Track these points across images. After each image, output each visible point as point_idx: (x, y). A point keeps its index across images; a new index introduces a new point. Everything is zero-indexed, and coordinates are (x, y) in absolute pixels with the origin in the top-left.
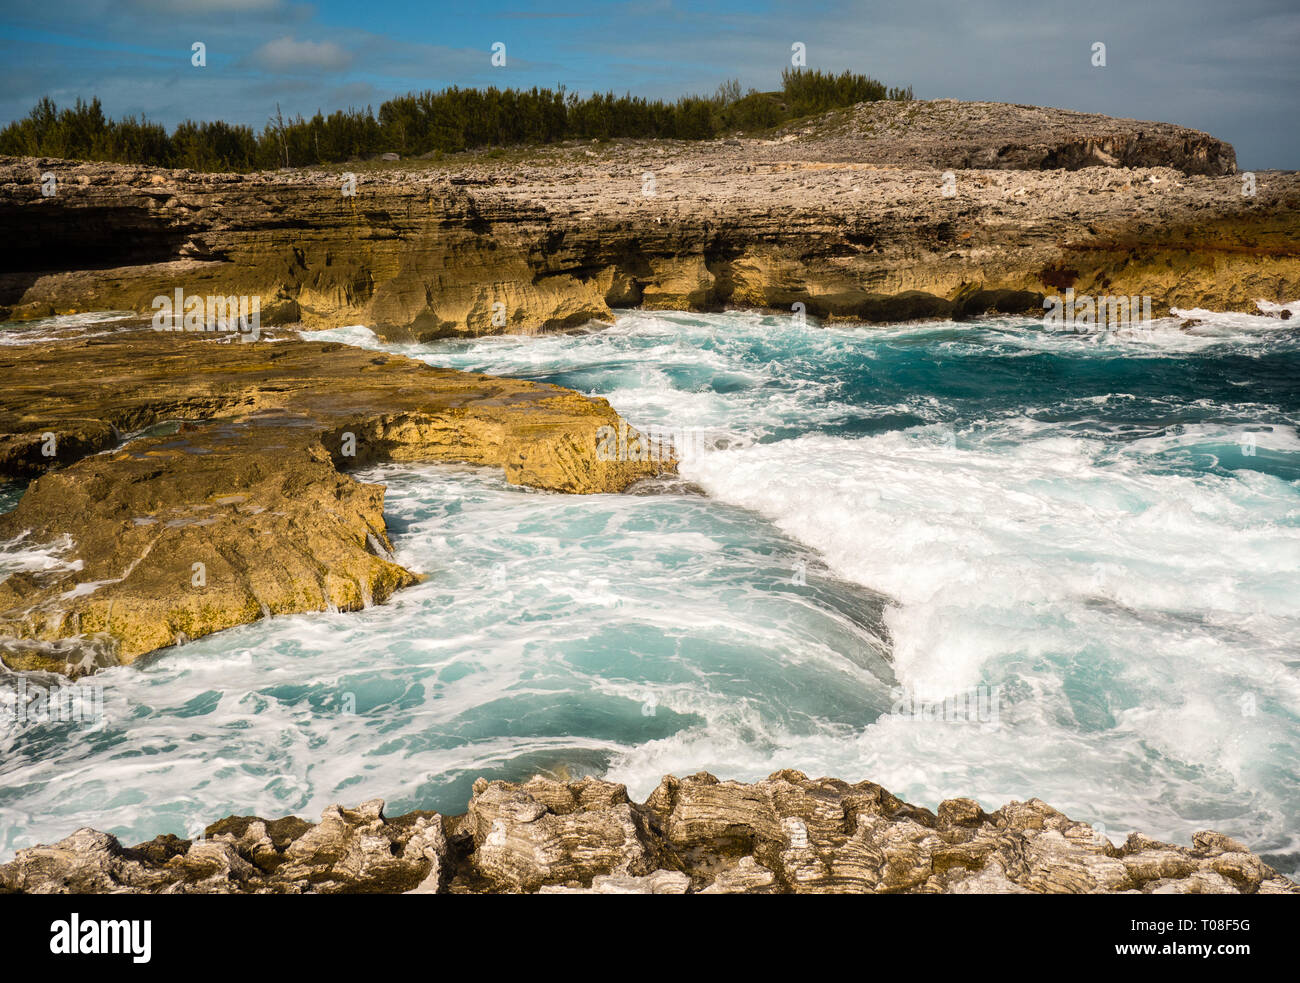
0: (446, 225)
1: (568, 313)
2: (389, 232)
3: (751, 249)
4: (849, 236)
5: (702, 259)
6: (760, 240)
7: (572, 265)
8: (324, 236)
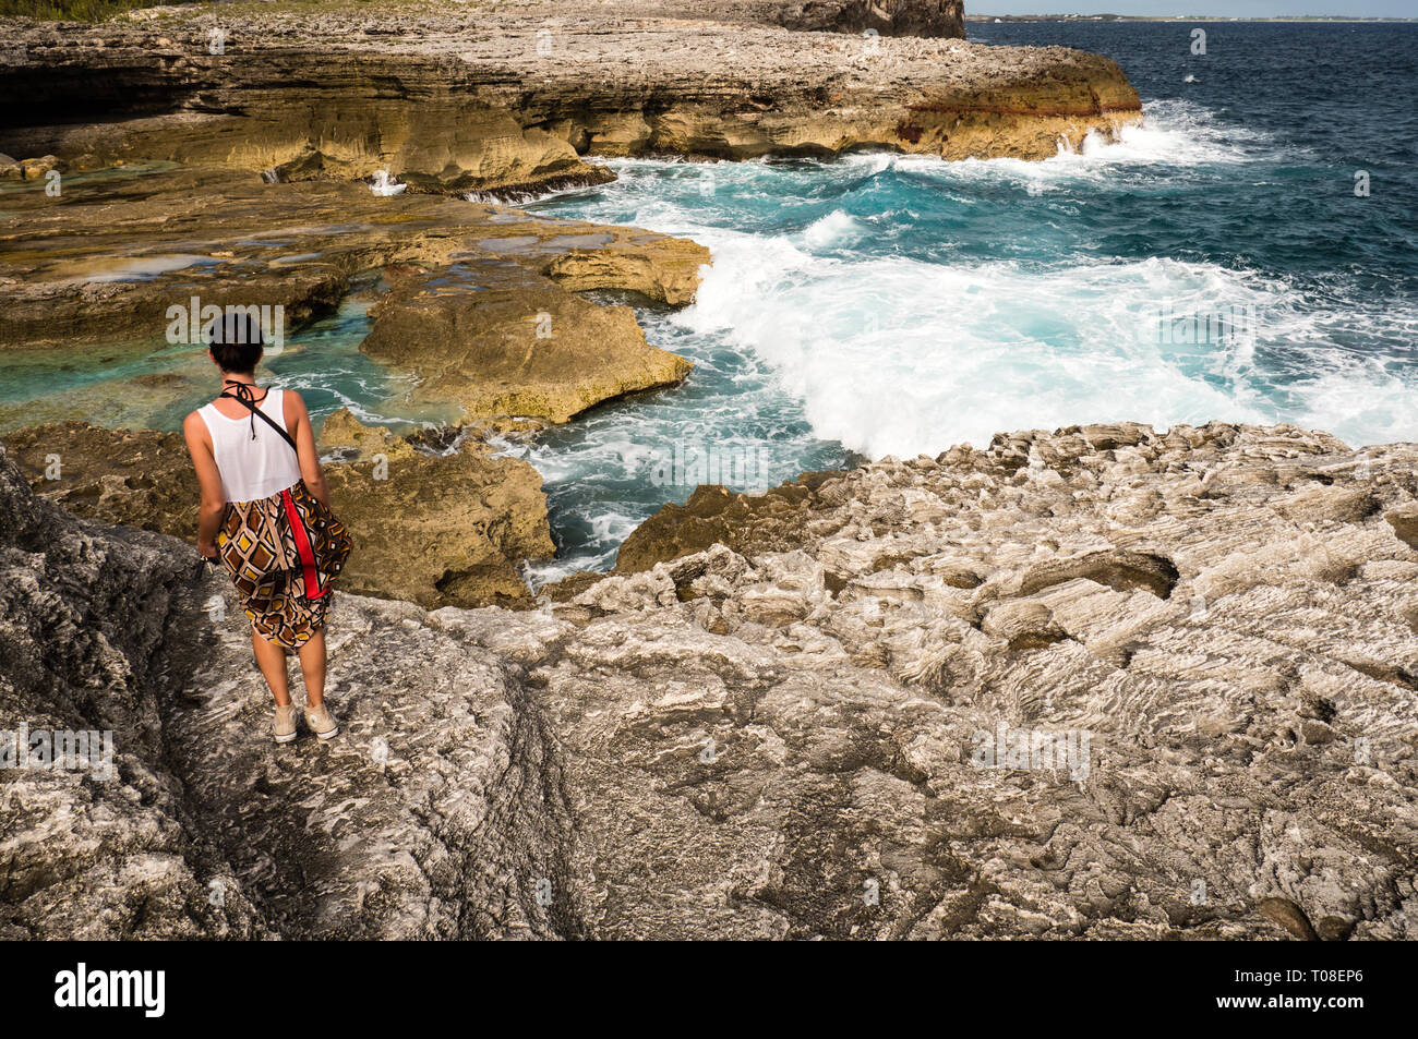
0: (453, 90)
1: (550, 161)
2: (394, 93)
3: (678, 106)
4: (754, 98)
5: (641, 114)
6: (684, 99)
7: (540, 120)
8: (331, 95)
